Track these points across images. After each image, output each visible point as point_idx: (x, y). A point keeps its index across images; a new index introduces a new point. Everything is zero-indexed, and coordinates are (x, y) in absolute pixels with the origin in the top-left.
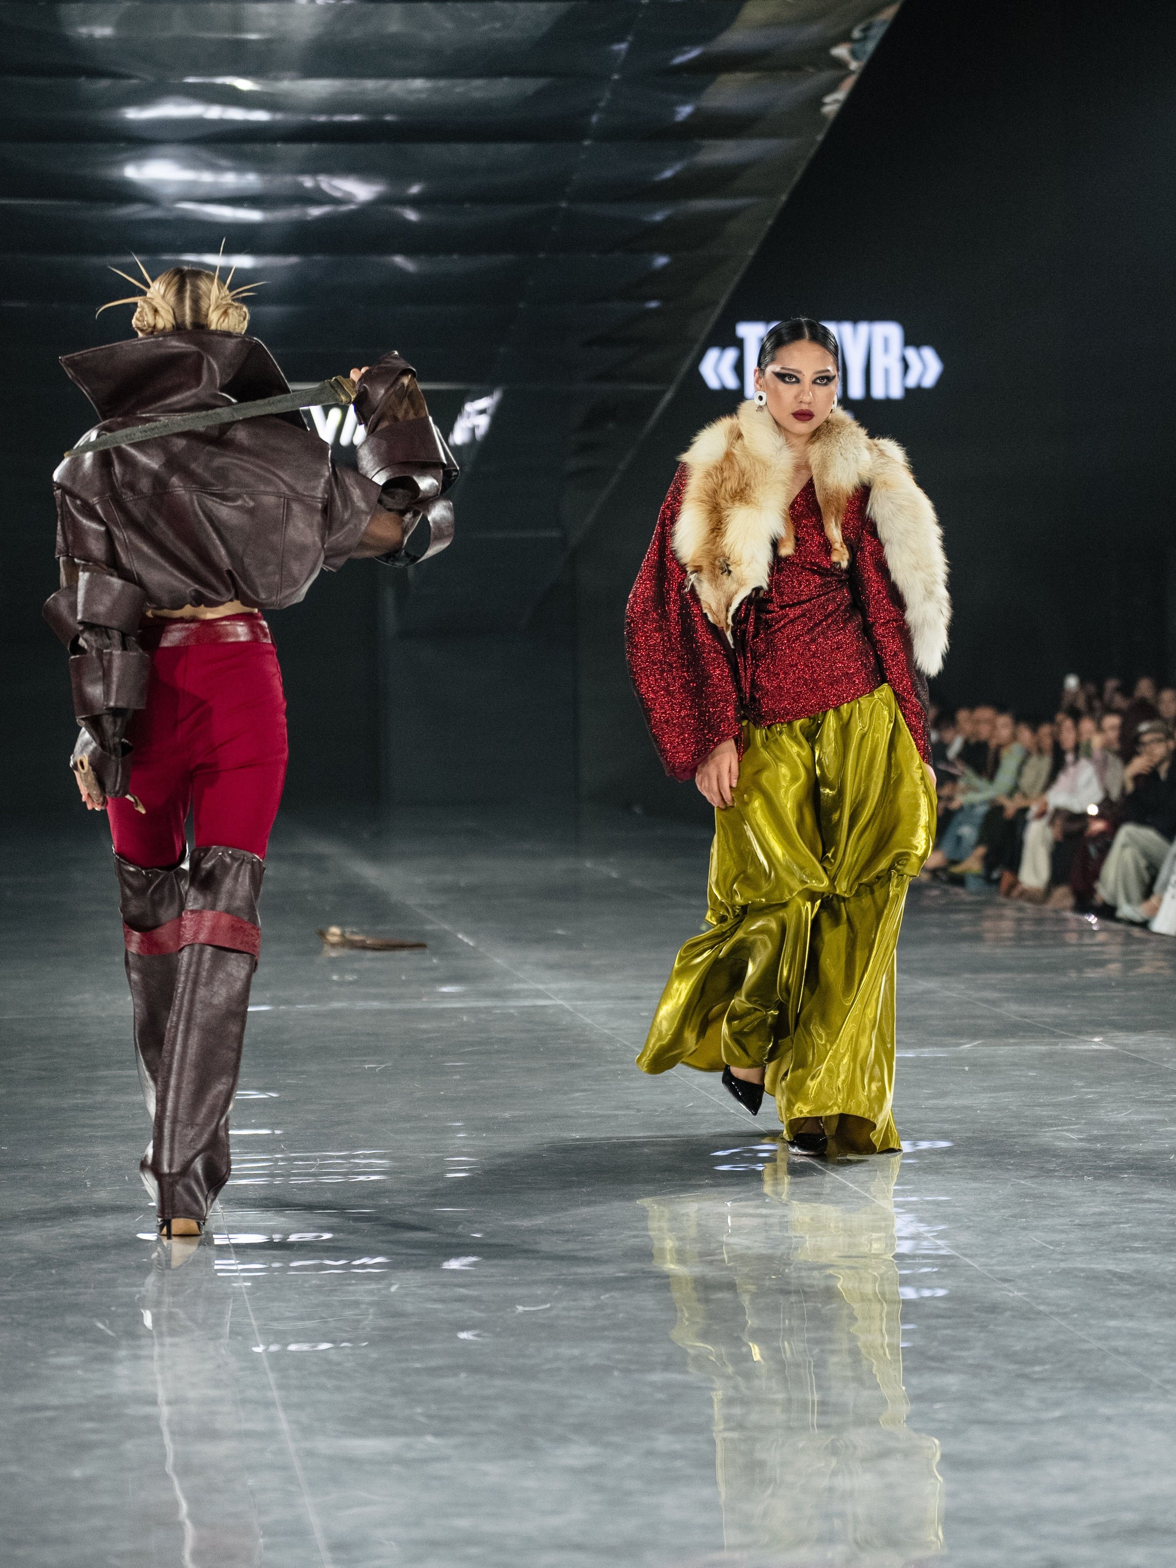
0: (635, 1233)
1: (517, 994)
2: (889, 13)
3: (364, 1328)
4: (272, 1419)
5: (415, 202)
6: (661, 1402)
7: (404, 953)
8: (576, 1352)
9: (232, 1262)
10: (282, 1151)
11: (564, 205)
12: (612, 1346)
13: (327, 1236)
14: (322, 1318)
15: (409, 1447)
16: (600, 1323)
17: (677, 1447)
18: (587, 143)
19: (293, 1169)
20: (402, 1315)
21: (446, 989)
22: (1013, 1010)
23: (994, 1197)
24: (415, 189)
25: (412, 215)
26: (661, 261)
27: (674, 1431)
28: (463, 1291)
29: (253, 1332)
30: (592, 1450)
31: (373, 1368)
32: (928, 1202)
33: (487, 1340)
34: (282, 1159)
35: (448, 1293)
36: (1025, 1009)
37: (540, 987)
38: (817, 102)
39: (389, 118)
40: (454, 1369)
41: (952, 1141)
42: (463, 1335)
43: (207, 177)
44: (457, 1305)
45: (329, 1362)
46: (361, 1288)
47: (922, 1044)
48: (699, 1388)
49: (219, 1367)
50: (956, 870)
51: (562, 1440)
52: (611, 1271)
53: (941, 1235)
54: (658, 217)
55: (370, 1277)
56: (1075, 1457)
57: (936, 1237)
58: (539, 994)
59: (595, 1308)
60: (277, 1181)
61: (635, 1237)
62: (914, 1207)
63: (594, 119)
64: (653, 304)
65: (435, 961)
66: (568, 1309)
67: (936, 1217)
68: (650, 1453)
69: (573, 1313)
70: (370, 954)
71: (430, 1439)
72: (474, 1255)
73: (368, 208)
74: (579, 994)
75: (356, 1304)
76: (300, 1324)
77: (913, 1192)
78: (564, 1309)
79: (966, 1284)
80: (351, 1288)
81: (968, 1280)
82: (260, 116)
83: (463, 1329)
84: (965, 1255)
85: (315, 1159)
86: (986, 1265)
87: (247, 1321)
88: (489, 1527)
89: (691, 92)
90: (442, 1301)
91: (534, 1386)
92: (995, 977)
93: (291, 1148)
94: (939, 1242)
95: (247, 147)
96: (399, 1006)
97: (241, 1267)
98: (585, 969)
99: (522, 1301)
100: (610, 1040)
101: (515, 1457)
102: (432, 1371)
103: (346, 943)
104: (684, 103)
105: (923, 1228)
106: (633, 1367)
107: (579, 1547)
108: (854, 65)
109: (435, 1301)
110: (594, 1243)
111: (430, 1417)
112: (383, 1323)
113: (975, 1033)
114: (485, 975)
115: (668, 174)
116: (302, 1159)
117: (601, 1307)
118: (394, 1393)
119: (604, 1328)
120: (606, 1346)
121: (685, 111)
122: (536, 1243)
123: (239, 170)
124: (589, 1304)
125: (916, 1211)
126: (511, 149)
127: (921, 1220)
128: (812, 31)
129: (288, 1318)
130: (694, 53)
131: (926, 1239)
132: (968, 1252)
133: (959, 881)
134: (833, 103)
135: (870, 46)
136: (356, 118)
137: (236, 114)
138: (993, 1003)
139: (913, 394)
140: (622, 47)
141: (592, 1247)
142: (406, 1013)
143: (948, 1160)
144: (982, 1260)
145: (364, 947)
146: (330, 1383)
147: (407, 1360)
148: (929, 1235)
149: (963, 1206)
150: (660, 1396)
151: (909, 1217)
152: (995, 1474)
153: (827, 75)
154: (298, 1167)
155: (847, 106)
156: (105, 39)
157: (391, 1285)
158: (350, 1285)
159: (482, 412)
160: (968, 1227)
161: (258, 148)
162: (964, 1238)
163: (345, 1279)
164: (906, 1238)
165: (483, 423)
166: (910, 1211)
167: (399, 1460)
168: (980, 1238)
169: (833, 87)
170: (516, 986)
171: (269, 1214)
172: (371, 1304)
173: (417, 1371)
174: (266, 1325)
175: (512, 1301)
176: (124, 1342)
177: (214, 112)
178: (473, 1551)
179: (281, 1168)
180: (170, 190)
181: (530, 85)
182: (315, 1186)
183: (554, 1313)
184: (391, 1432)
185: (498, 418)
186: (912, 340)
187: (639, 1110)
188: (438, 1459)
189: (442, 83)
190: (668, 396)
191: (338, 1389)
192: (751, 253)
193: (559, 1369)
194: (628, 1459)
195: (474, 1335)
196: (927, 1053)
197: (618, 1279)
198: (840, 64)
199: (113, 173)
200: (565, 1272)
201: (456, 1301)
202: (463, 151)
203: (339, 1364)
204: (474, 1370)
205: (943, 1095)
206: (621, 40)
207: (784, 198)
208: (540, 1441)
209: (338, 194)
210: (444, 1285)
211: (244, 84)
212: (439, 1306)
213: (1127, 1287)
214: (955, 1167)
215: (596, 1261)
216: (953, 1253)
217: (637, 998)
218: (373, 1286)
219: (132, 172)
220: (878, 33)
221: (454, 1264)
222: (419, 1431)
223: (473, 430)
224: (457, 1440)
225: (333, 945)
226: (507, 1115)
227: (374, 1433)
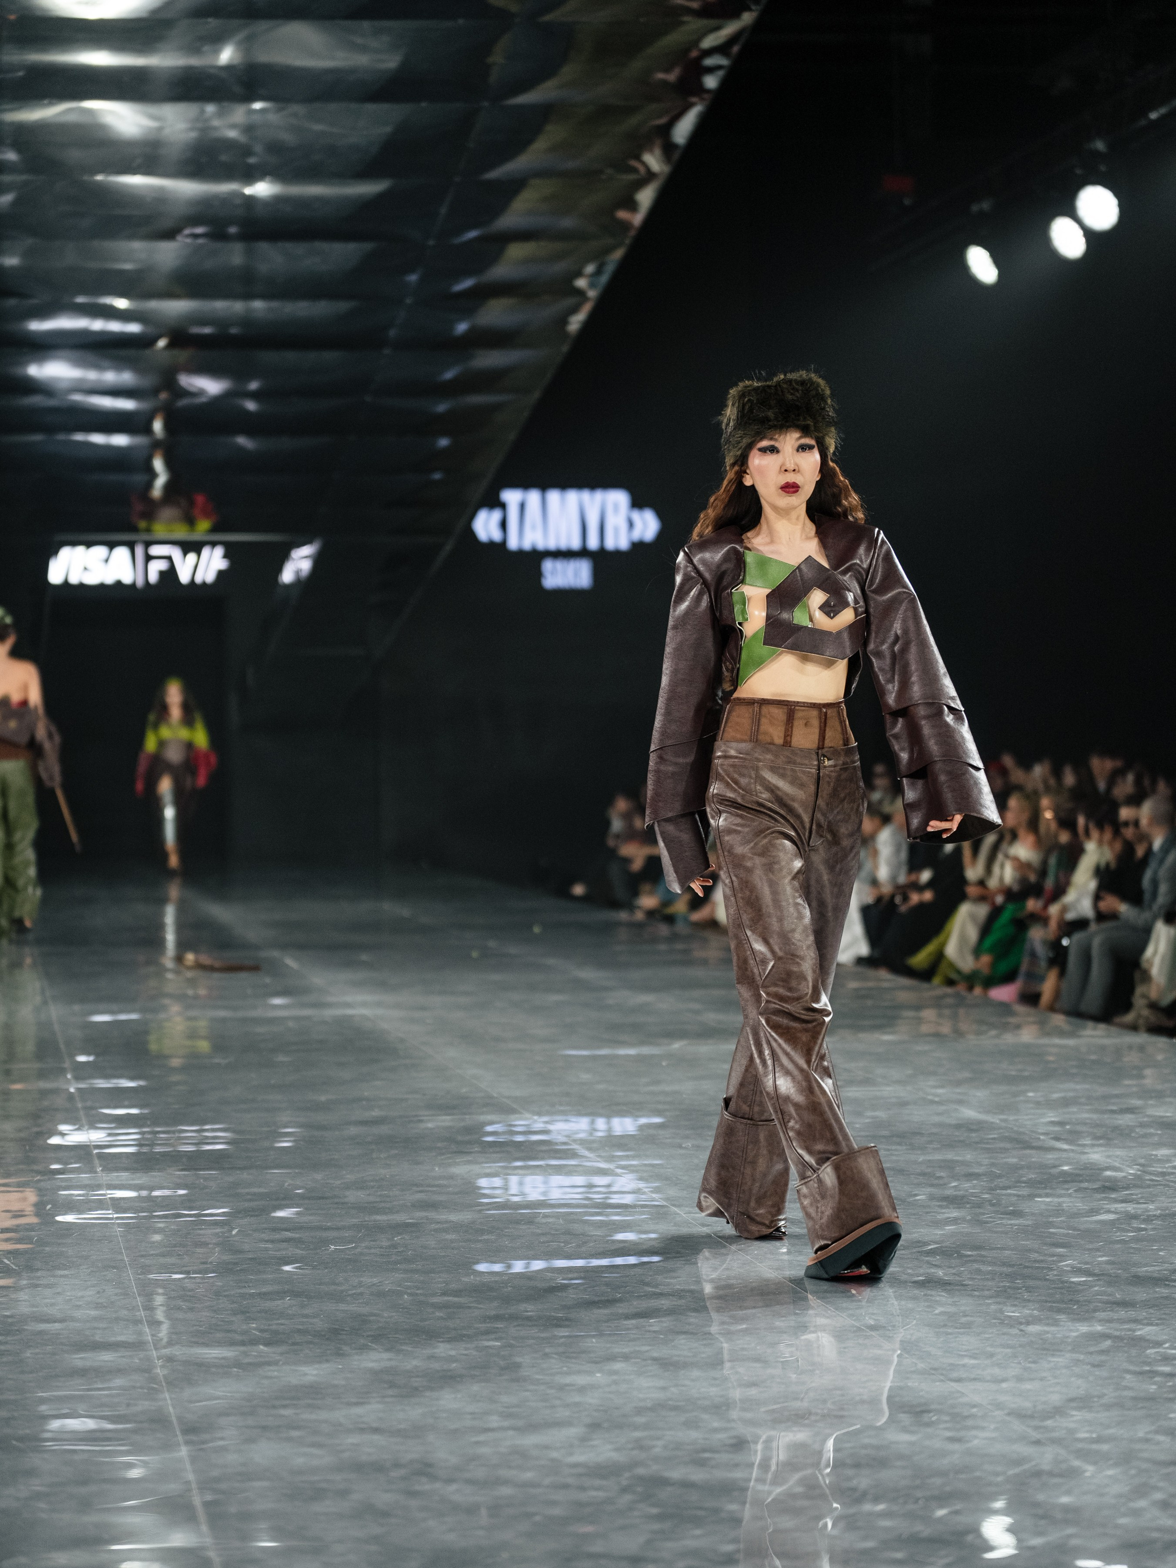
0: (421, 1189)
1: (329, 1005)
2: (618, 254)
3: (211, 1263)
4: (140, 1333)
5: (254, 396)
6: (442, 1318)
7: (243, 975)
8: (375, 1280)
9: (110, 1212)
10: (149, 1126)
11: (368, 399)
12: (402, 1276)
13: (182, 1192)
14: (179, 1255)
15: (246, 1354)
16: (394, 1258)
17: (453, 1353)
18: (387, 351)
19: (157, 1140)
20: (241, 1252)
21: (277, 1001)
22: (712, 1017)
23: (696, 1161)
24: (254, 386)
25: (251, 406)
26: (444, 442)
27: (450, 1340)
28: (289, 1234)
29: (125, 1267)
30: (386, 1355)
31: (218, 1294)
32: (645, 1165)
33: (306, 1271)
34: (149, 1133)
35: (278, 1236)
36: (721, 1017)
37: (349, 999)
38: (563, 321)
39: (234, 331)
40: (281, 1294)
41: (665, 1117)
42: (287, 1268)
43: (92, 375)
44: (285, 1245)
45: (184, 1289)
46: (209, 1232)
47: (642, 1043)
48: (469, 1307)
49: (98, 1292)
50: (671, 910)
51: (364, 1348)
52: (403, 1218)
53: (656, 1190)
54: (442, 408)
55: (216, 1223)
56: (757, 1360)
57: (652, 1192)
58: (348, 1005)
59: (390, 1247)
60: (145, 1150)
61: (421, 1192)
62: (635, 1169)
63: (392, 333)
64: (437, 476)
65: (268, 980)
66: (370, 1248)
67: (651, 1176)
68: (432, 1357)
69: (373, 1251)
70: (216, 975)
71: (261, 1347)
72: (298, 1206)
73: (217, 401)
74: (379, 1004)
75: (206, 1244)
76: (162, 1260)
77: (633, 1157)
78: (367, 1247)
79: (674, 1228)
80: (202, 1232)
81: (675, 1225)
82: (133, 328)
83: (287, 1264)
84: (674, 1205)
85: (174, 1132)
86: (690, 1213)
87: (120, 1257)
88: (307, 1416)
89: (467, 312)
90: (272, 1241)
91: (342, 1306)
92: (697, 993)
93: (155, 1123)
94: (654, 1195)
95: (123, 353)
96: (240, 1014)
97: (115, 1216)
98: (383, 986)
99: (333, 1241)
100: (402, 1040)
101: (327, 1361)
102: (263, 1296)
103: (199, 966)
104: (461, 320)
105: (642, 1185)
106: (418, 1292)
107: (376, 1430)
108: (592, 294)
109: (267, 1241)
110: (389, 1197)
111: (261, 1331)
112: (226, 1257)
113: (682, 1034)
114: (305, 990)
115: (449, 375)
116: (164, 1132)
117: (394, 1246)
118: (235, 1313)
119: (396, 1263)
120: (398, 1276)
121: (462, 327)
122: (345, 1197)
123: (119, 368)
124: (385, 1243)
125: (637, 1171)
126: (330, 356)
127: (641, 1179)
128: (559, 267)
129: (152, 1255)
130: (466, 284)
131: (644, 1193)
132: (676, 1203)
133: (670, 919)
134: (576, 322)
135: (604, 279)
136: (207, 330)
137: (115, 326)
138: (697, 1012)
139: (638, 547)
140: (413, 278)
141: (388, 1200)
142: (244, 1020)
143: (661, 1132)
144: (687, 1209)
145: (211, 969)
146: (184, 1305)
147: (245, 1287)
148: (646, 1190)
149: (672, 1168)
150: (438, 1314)
151: (631, 1176)
152: (696, 1373)
153: (570, 301)
154: (162, 1139)
155: (587, 325)
156: (12, 268)
157: (233, 1229)
158: (201, 1229)
159: (306, 557)
160: (676, 1184)
161: (132, 352)
162: (672, 1192)
163: (196, 1225)
164: (629, 1193)
165: (306, 566)
166: (633, 1172)
167: (238, 1364)
168: (685, 1192)
169: (575, 310)
170: (330, 999)
171: (138, 1175)
172: (217, 1244)
173: (252, 1295)
174: (135, 1260)
175: (326, 1242)
176: (24, 1274)
177: (97, 325)
178: (295, 1433)
179: (147, 1139)
180: (63, 385)
181: (343, 306)
182: (174, 1153)
183: (358, 1250)
184: (232, 1343)
185: (318, 561)
186: (637, 503)
187: (424, 1095)
188: (269, 1364)
189: (275, 304)
190: (448, 547)
191: (191, 1309)
192: (512, 436)
193: (361, 1294)
194: (415, 1362)
195: (296, 1268)
196: (646, 1050)
197: (408, 1225)
198: (580, 293)
199: (18, 371)
200: (366, 1219)
201: (283, 1242)
202: (291, 357)
203: (192, 1290)
204: (295, 1294)
205: (657, 1082)
206: (412, 271)
207: (536, 395)
208: (346, 1348)
209: (192, 389)
210: (274, 1230)
211: (122, 303)
212: (270, 1246)
213: (797, 1230)
214: (667, 1138)
215: (391, 1211)
216: (665, 1203)
217: (423, 1008)
218: (218, 1230)
219: (34, 371)
220: (610, 269)
221: (280, 1214)
222: (254, 1342)
223: (298, 572)
224: (283, 1348)
225: (189, 968)
226: (323, 1098)
227: (219, 1343)
